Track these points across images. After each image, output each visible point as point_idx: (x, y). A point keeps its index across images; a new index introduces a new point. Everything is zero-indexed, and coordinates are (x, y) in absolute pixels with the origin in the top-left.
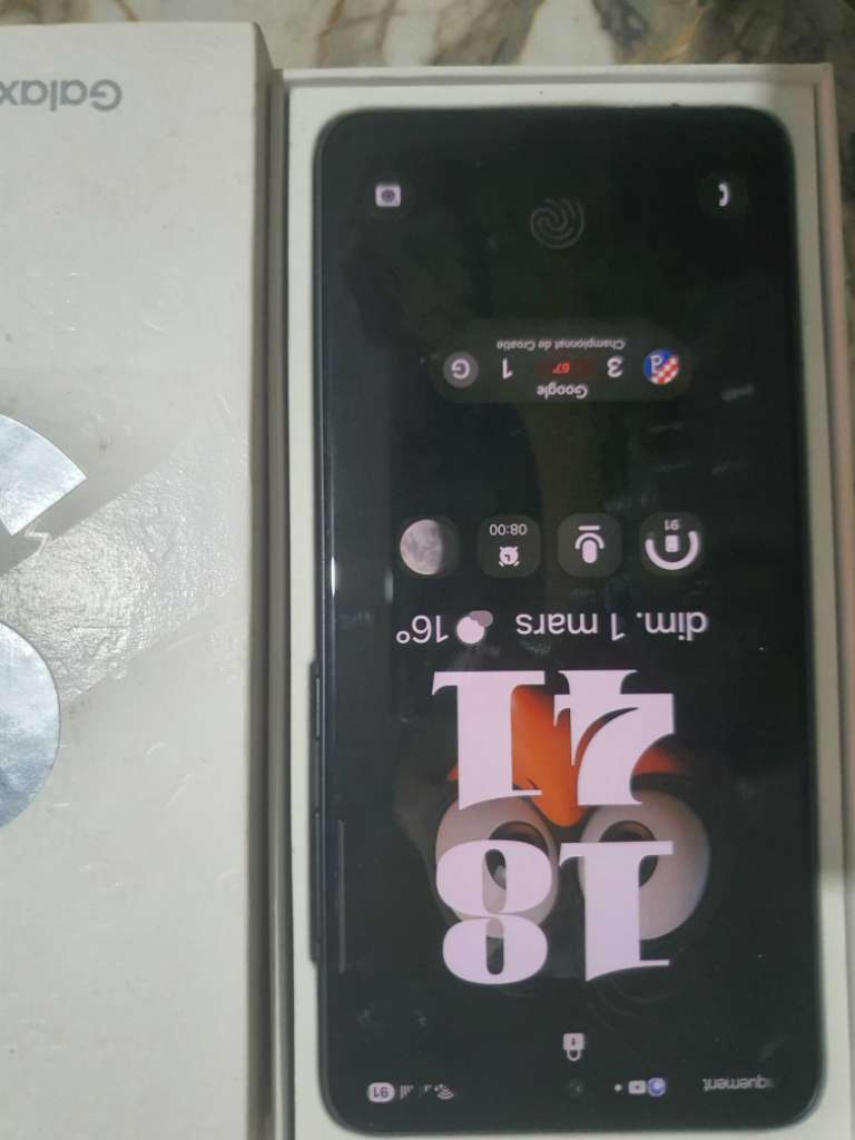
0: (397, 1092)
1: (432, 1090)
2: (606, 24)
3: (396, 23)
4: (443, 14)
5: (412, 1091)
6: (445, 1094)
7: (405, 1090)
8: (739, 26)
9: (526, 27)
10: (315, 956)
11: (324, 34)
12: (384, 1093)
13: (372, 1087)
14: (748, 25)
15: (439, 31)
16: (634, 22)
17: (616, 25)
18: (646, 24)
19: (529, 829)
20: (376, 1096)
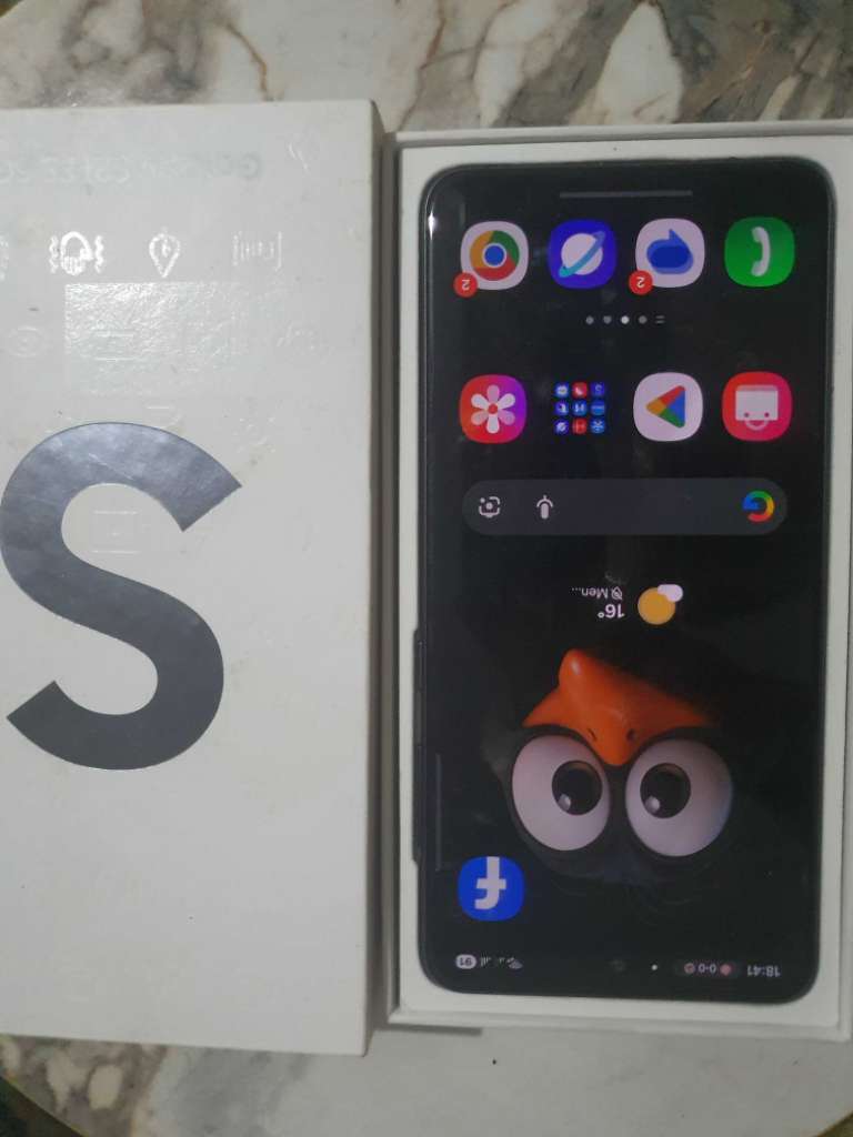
0: (479, 962)
1: (504, 962)
2: (676, 52)
3: (487, 57)
4: (529, 46)
5: (489, 962)
6: (515, 965)
7: (484, 961)
8: (800, 50)
9: (603, 56)
10: (415, 857)
11: (424, 67)
12: (468, 962)
13: (459, 958)
14: (809, 50)
15: (524, 63)
16: (703, 50)
17: (686, 52)
18: (713, 49)
19: (587, 768)
20: (462, 964)
